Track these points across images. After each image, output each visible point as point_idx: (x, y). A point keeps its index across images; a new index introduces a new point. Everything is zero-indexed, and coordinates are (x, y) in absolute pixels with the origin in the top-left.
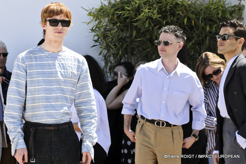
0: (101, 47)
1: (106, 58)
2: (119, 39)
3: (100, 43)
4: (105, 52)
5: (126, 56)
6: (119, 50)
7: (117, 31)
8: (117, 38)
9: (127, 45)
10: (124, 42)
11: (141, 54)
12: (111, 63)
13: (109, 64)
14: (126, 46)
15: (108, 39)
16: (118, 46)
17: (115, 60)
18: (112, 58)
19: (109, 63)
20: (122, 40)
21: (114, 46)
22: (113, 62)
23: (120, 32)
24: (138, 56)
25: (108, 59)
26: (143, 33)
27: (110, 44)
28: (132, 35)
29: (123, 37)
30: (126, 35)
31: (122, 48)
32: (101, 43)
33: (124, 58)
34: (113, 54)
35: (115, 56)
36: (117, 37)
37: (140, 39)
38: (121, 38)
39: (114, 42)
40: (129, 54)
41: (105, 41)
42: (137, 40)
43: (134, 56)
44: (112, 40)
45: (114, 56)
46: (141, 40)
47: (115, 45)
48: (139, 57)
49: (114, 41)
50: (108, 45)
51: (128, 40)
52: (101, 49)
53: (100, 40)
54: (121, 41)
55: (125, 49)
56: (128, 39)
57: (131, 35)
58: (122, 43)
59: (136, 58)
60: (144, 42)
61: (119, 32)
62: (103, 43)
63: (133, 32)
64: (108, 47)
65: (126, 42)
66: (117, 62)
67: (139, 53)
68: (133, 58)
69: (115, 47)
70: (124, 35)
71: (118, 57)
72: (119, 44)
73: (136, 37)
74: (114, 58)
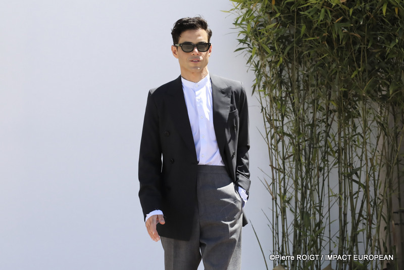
0: (251, 52)
1: (259, 68)
2: (279, 39)
3: (249, 45)
4: (256, 59)
5: (290, 65)
6: (279, 56)
7: (277, 25)
8: (275, 37)
9: (292, 48)
10: (287, 43)
11: (314, 63)
12: (267, 76)
13: (264, 79)
14: (290, 49)
15: (261, 39)
16: (277, 48)
17: (273, 72)
18: (267, 68)
19: (264, 77)
20: (284, 40)
21: (271, 49)
22: (269, 75)
23: (281, 27)
24: (308, 64)
25: (262, 70)
26: (316, 28)
27: (264, 46)
28: (300, 33)
29: (286, 35)
30: (290, 31)
31: (283, 53)
32: (251, 45)
33: (286, 69)
34: (269, 62)
35: (273, 65)
36: (275, 34)
37: (312, 39)
38: (282, 37)
39: (271, 43)
40: (295, 63)
41: (257, 41)
42: (307, 39)
43: (302, 65)
44: (268, 39)
45: (270, 66)
46: (314, 40)
47: (273, 48)
48: (311, 67)
49: (270, 41)
50: (262, 47)
51: (292, 40)
52: (251, 54)
53: (249, 39)
54: (282, 42)
55: (288, 54)
56: (293, 38)
57: (298, 32)
58: (284, 44)
59: (306, 69)
60: (319, 43)
61: (279, 28)
62: (253, 45)
63: (300, 26)
64: (261, 51)
65: (290, 42)
66: (275, 75)
67: (310, 61)
68: (300, 69)
69: (272, 51)
70: (286, 32)
71: (278, 67)
72: (279, 46)
73: (305, 36)
74: (270, 69)
